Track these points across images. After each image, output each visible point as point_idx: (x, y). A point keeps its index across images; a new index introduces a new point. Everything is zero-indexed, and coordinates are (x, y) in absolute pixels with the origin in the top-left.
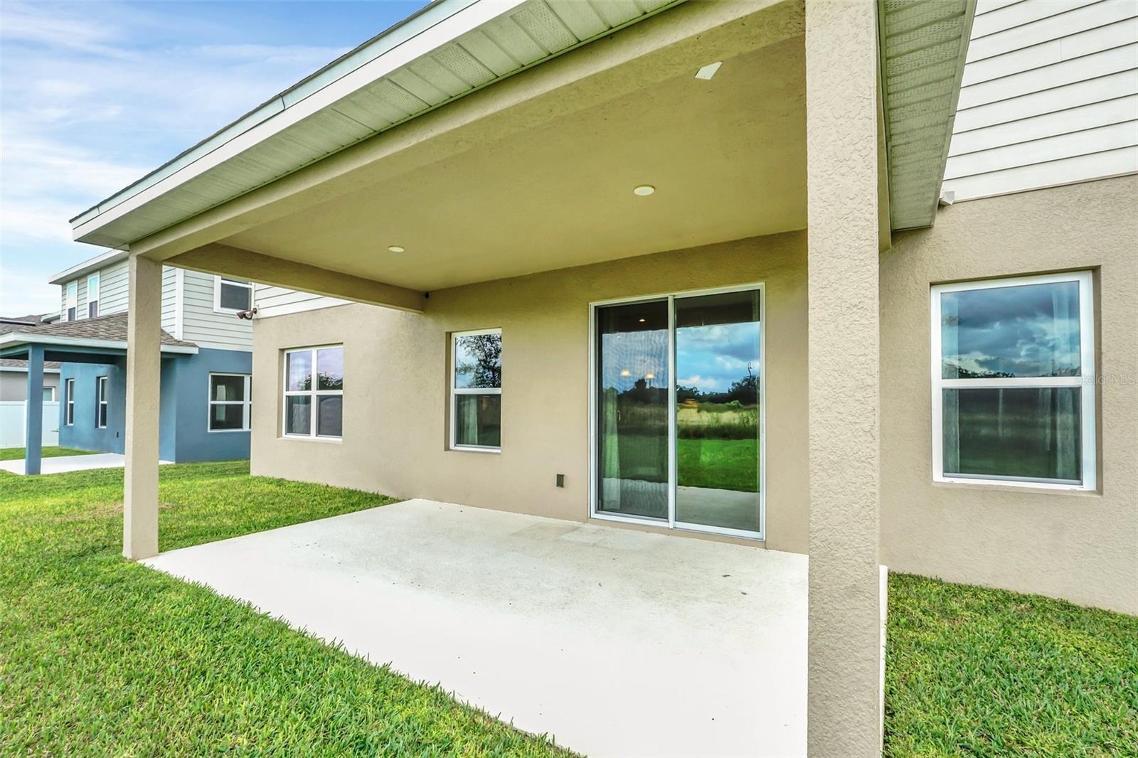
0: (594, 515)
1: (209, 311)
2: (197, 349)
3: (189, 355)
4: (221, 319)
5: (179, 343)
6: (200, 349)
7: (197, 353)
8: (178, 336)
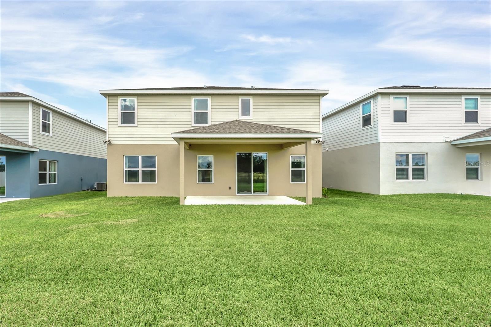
0: (237, 194)
1: (38, 133)
2: (39, 150)
3: (33, 152)
4: (41, 137)
5: (29, 146)
6: (40, 150)
7: (39, 151)
8: (30, 143)
